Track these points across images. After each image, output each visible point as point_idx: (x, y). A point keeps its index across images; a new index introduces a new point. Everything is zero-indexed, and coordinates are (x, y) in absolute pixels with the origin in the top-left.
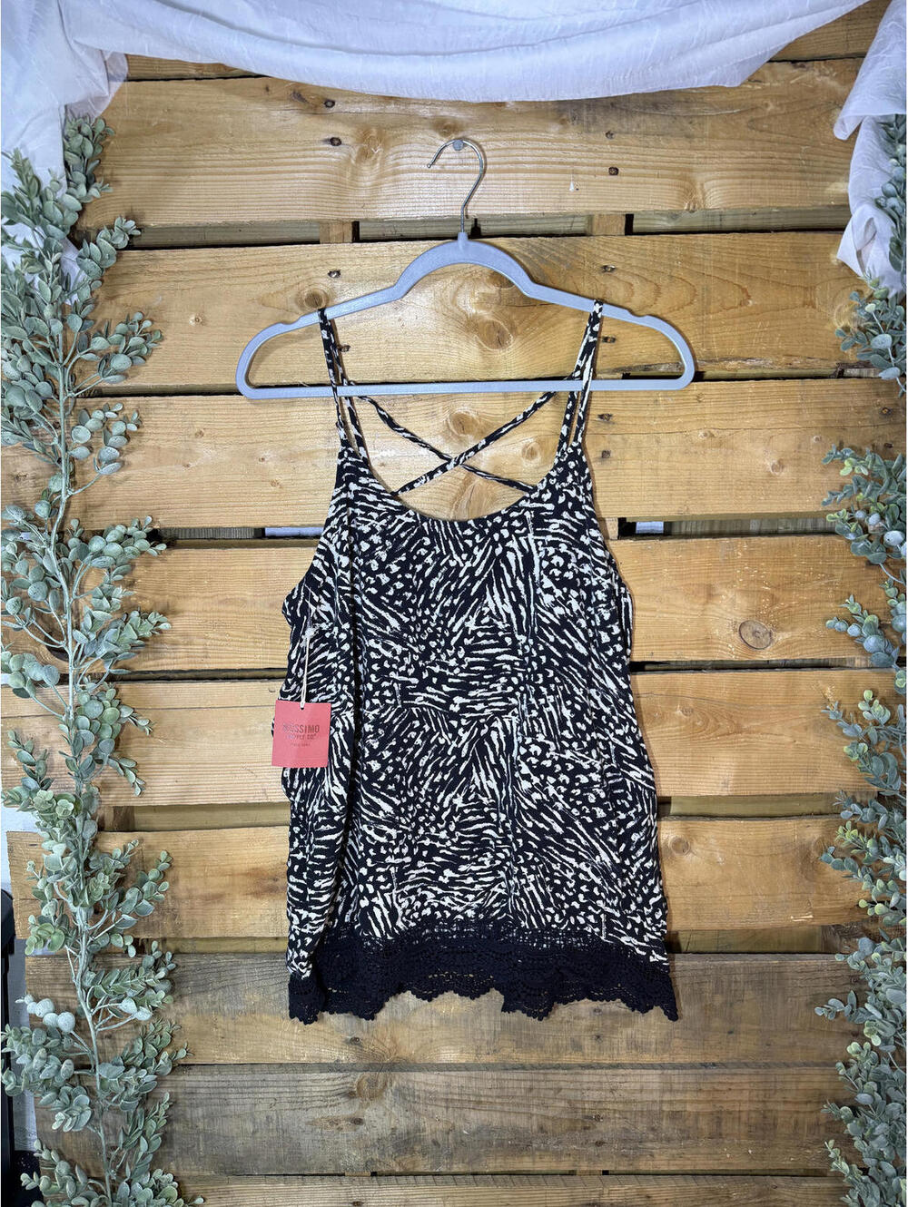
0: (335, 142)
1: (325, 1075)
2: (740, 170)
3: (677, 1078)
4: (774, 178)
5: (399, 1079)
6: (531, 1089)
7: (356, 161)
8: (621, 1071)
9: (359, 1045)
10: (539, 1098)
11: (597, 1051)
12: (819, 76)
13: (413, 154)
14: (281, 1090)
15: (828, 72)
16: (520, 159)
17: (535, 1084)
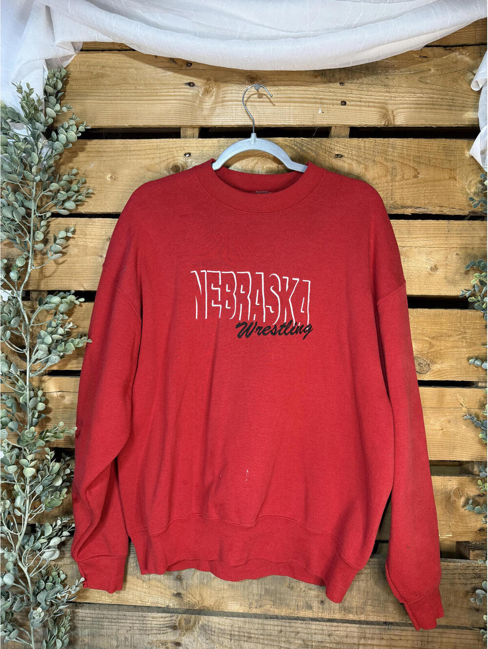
0: (191, 84)
1: (160, 615)
2: (414, 104)
3: (369, 630)
4: (433, 109)
5: (203, 619)
6: (281, 631)
7: (202, 95)
8: (335, 624)
9: (181, 597)
10: (285, 637)
11: (321, 610)
12: (459, 55)
13: (233, 91)
14: (134, 622)
15: (464, 53)
16: (292, 95)
17: (283, 628)
